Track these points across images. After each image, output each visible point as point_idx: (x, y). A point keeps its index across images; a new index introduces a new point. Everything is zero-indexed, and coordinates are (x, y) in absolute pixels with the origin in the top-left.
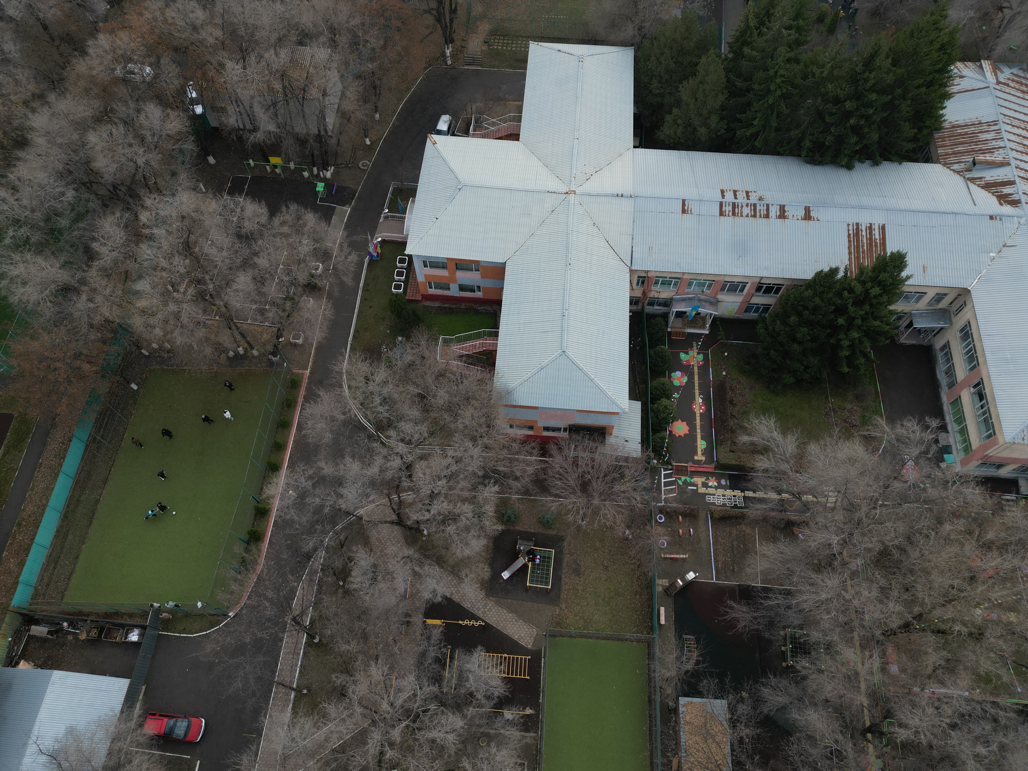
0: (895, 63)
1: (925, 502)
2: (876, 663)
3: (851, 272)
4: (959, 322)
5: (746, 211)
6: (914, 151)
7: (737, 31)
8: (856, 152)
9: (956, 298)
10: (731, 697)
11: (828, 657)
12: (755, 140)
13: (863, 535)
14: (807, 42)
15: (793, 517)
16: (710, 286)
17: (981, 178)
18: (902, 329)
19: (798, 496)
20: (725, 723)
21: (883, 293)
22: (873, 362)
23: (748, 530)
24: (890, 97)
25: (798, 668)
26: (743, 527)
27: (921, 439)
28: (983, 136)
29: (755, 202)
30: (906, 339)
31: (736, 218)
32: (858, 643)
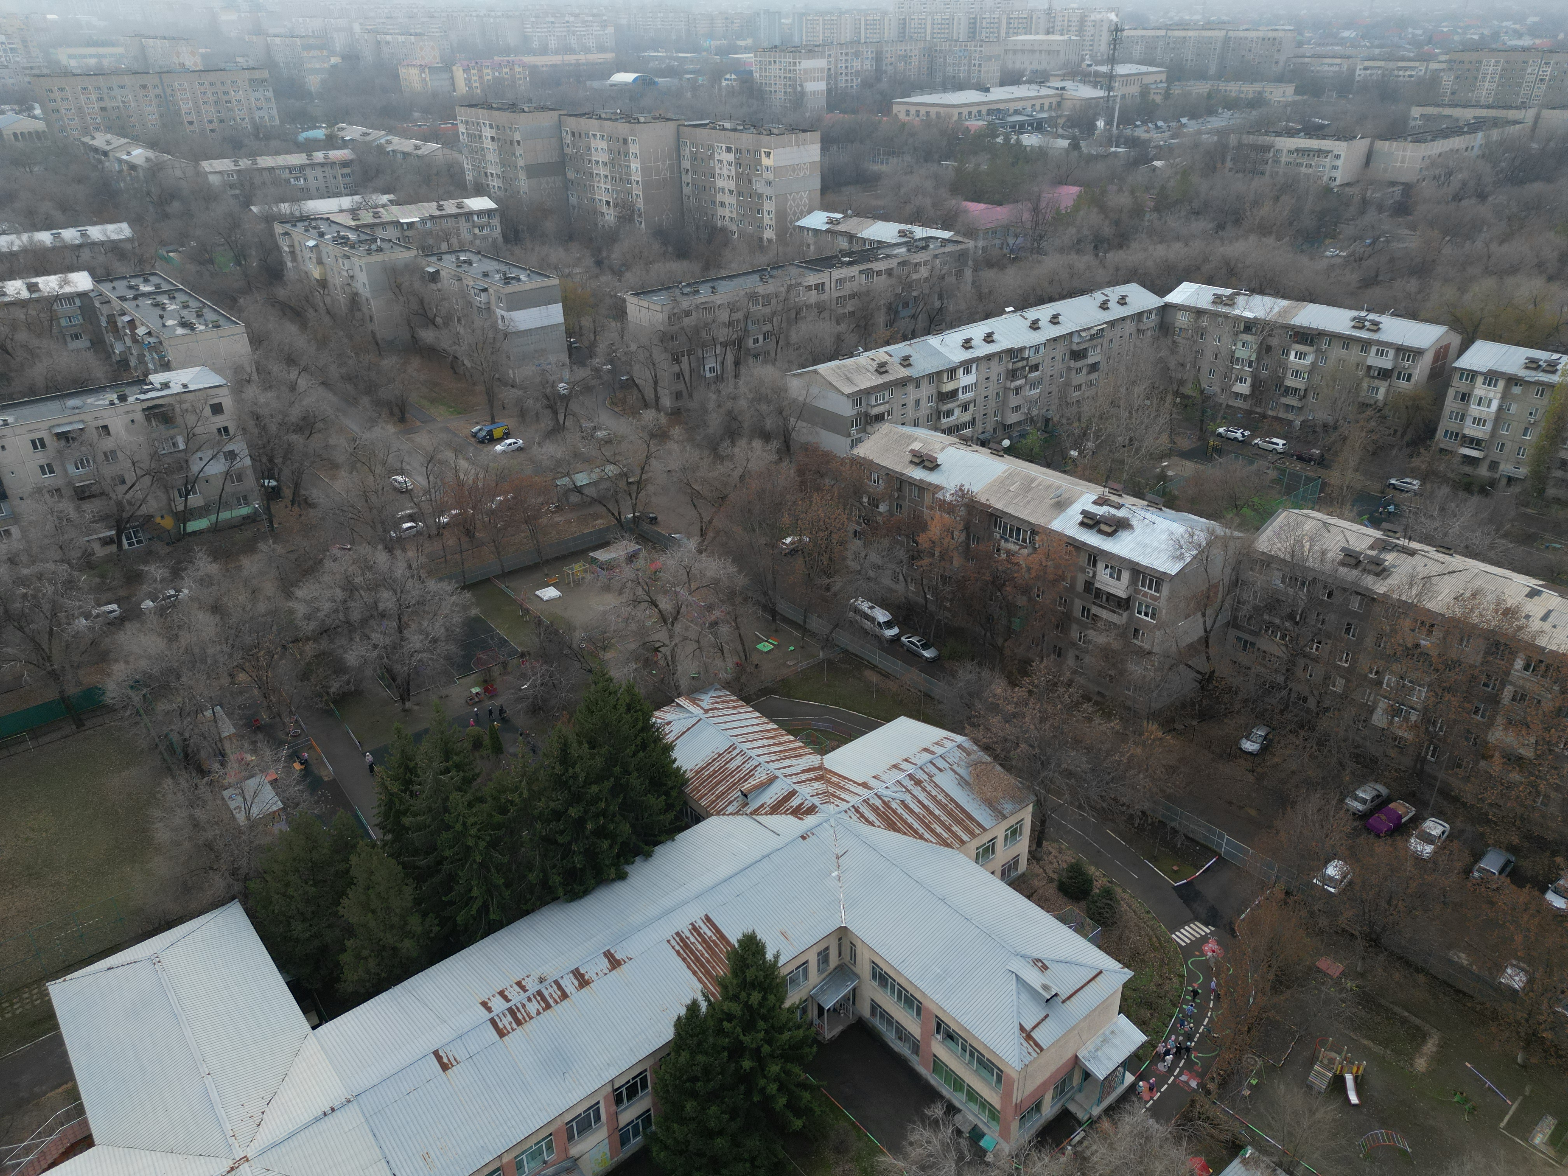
0: (592, 745)
3: (713, 995)
4: (864, 970)
5: (533, 1007)
6: (677, 818)
7: (380, 806)
8: (618, 856)
9: (840, 945)
12: (487, 913)
14: (478, 775)
16: (549, 1147)
17: (762, 806)
18: (816, 1021)
21: (765, 993)
22: (819, 1087)
24: (612, 779)
27: (942, 1143)
28: (733, 765)
29: (537, 988)
30: (830, 1030)
31: (525, 1026)
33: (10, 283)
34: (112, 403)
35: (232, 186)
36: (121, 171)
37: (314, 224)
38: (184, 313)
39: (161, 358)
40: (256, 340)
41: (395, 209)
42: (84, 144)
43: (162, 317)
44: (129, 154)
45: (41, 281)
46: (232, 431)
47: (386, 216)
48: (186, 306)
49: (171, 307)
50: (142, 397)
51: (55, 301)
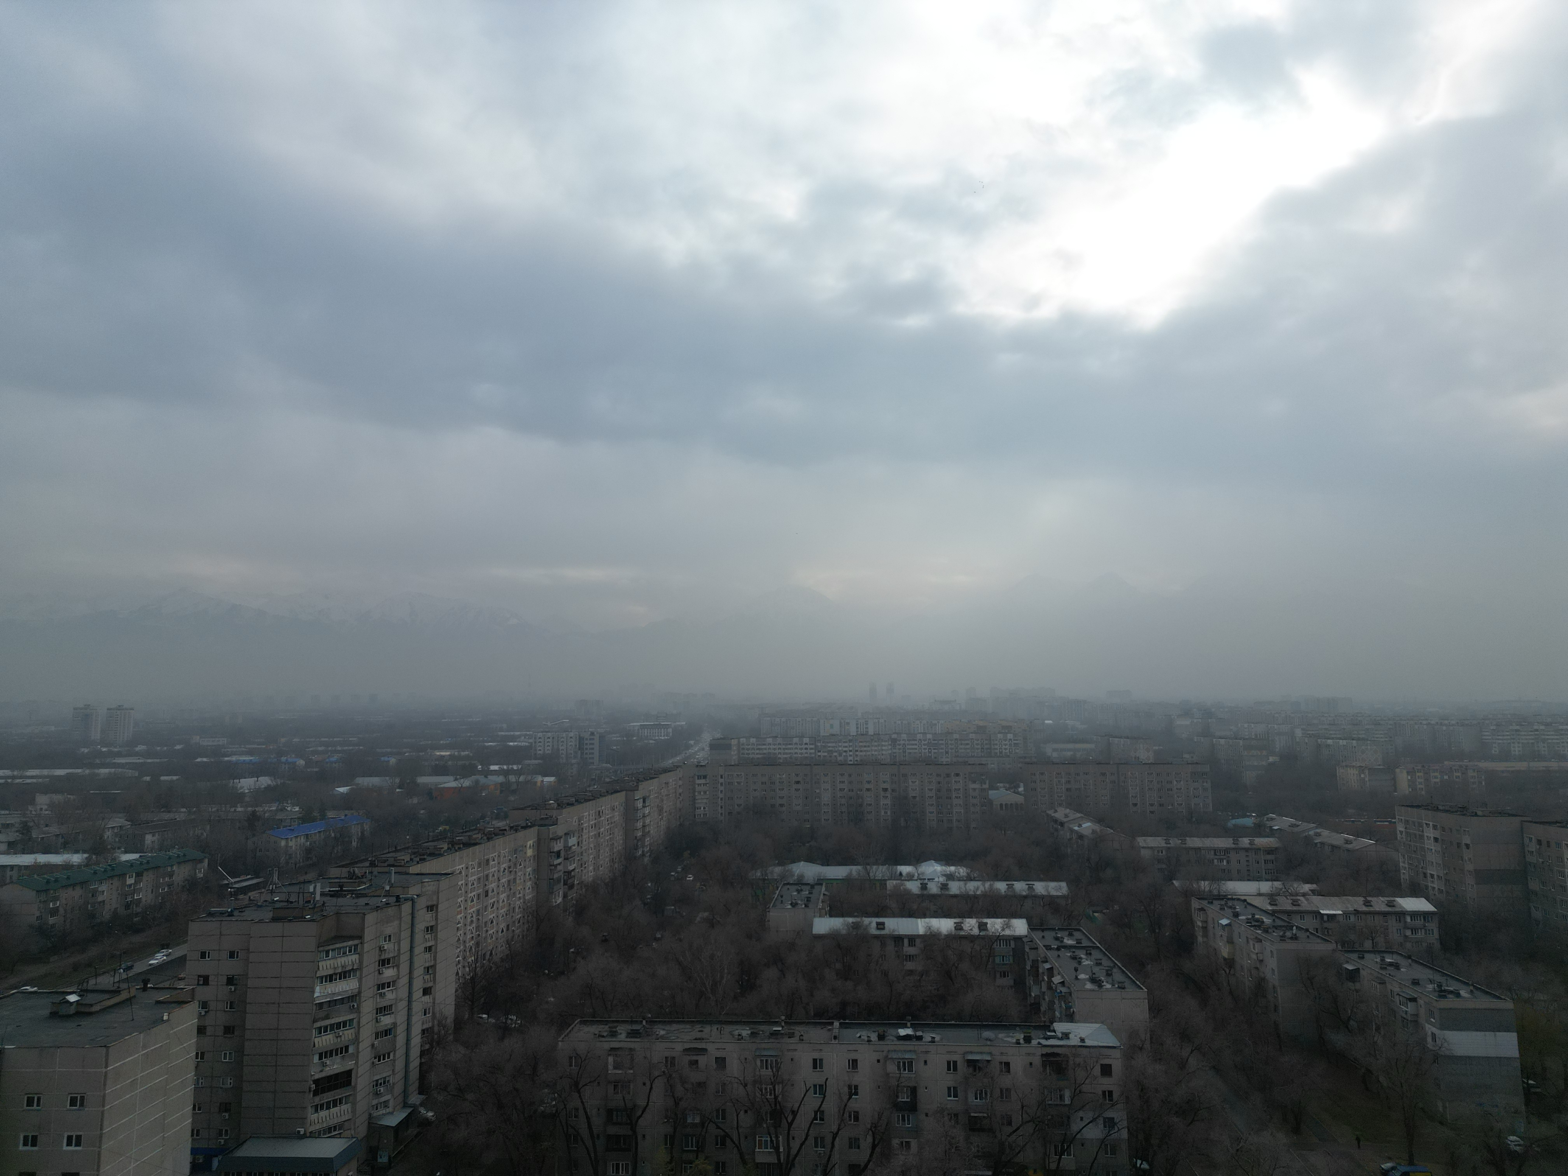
33: (968, 920)
34: (1018, 1043)
35: (1159, 861)
36: (1070, 839)
37: (1230, 903)
38: (1096, 969)
39: (1068, 1008)
40: (1155, 1009)
41: (1316, 899)
42: (1048, 815)
43: (1076, 970)
44: (1080, 826)
45: (989, 921)
46: (1115, 1096)
47: (1305, 905)
48: (1098, 963)
49: (1086, 963)
50: (1044, 1042)
51: (996, 940)
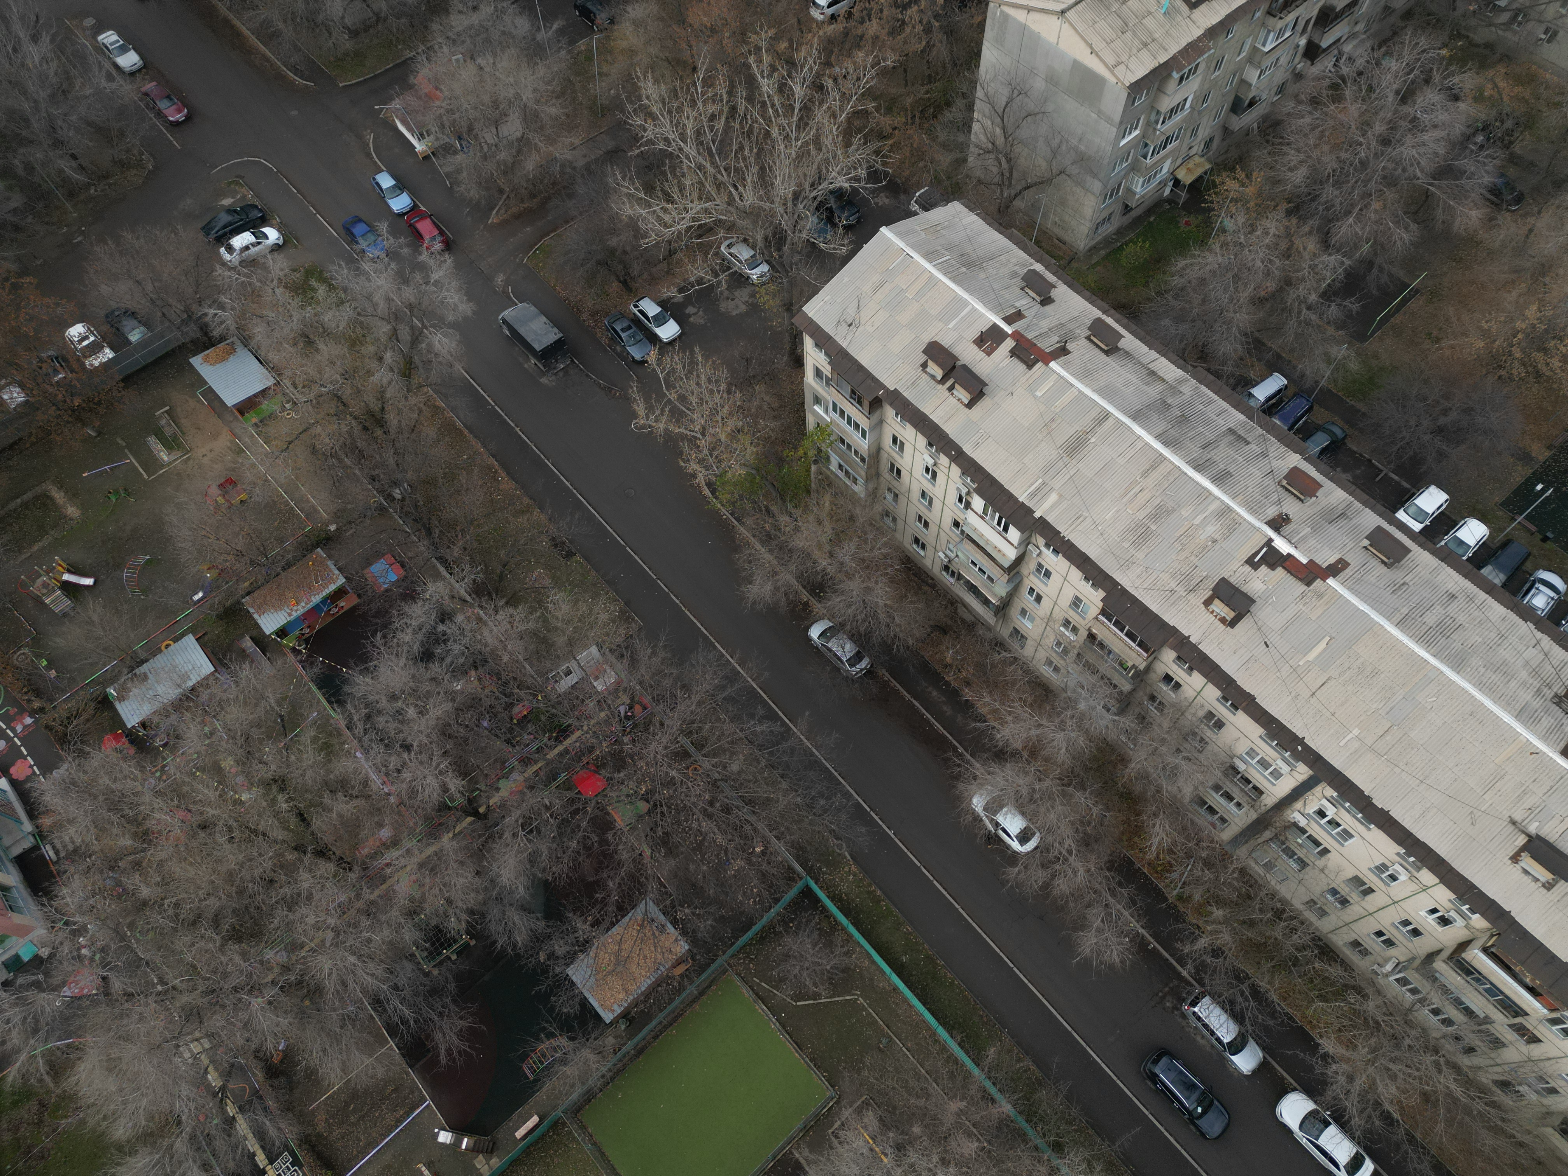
1: (123, 938)
2: (392, 855)
10: (558, 970)
11: (426, 905)
13: (225, 975)
15: (259, 1074)
19: (220, 1095)
20: (592, 954)
23: (321, 1117)
25: (464, 926)
26: (321, 1127)
32: (383, 887)
